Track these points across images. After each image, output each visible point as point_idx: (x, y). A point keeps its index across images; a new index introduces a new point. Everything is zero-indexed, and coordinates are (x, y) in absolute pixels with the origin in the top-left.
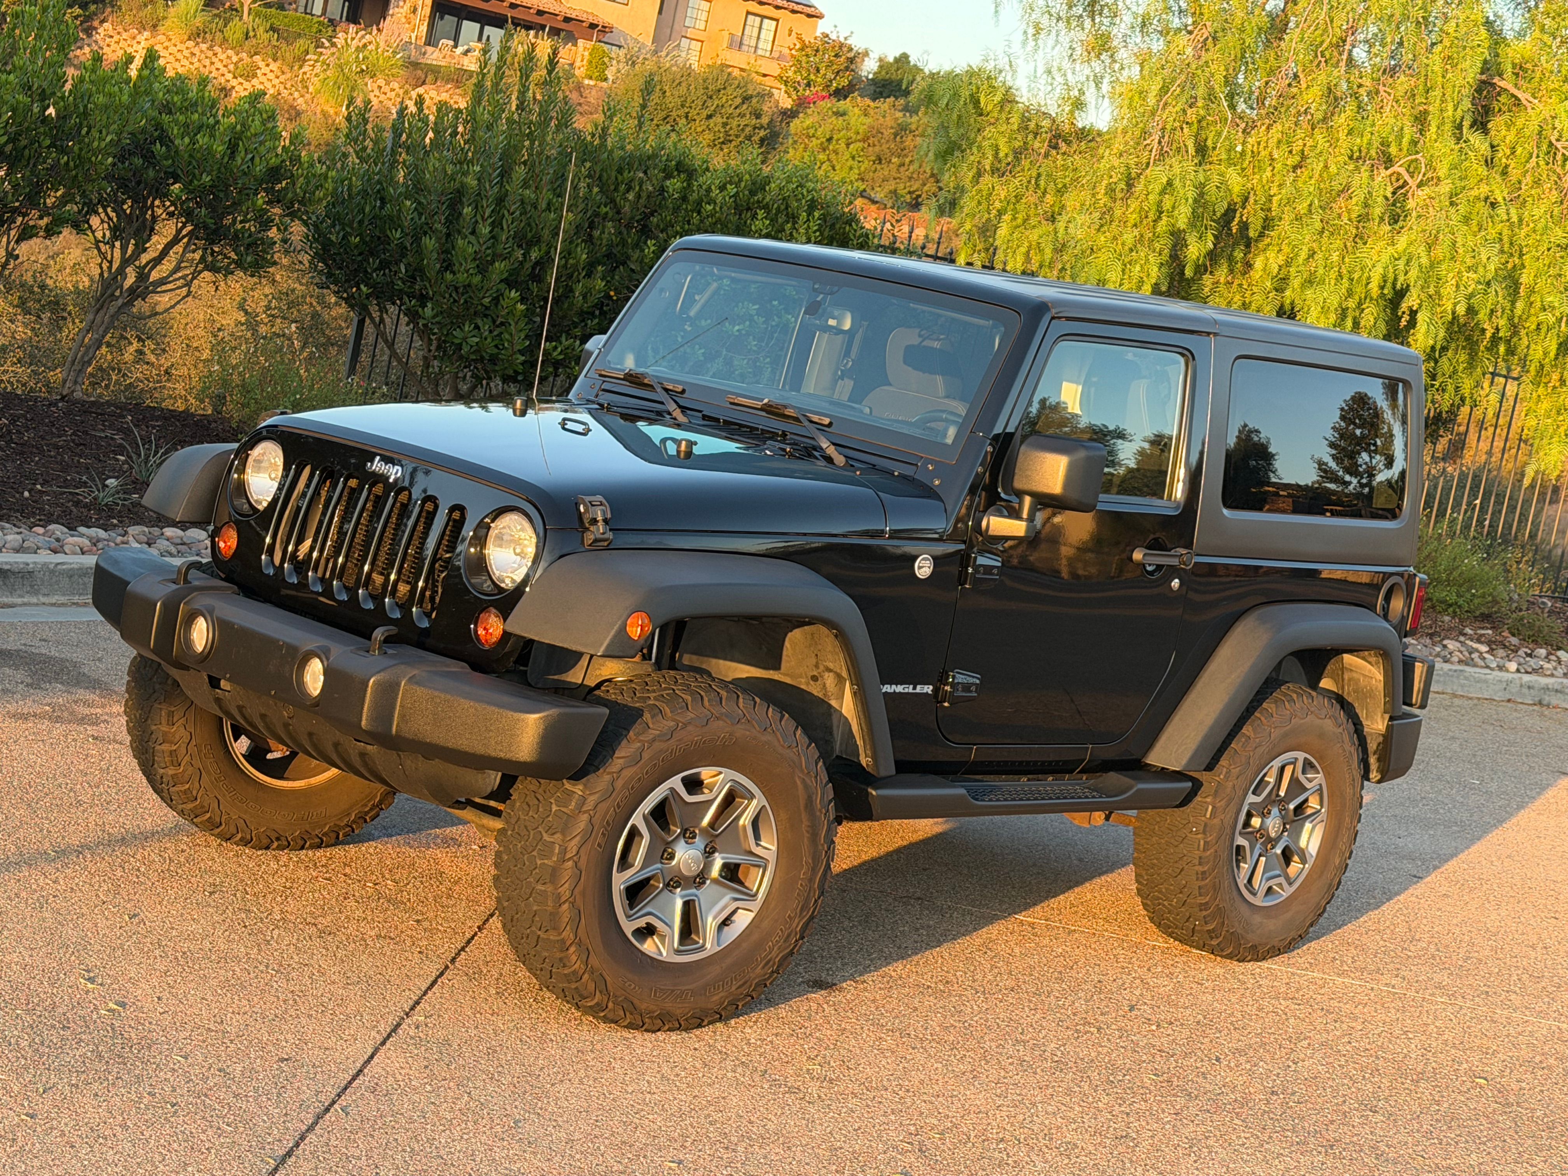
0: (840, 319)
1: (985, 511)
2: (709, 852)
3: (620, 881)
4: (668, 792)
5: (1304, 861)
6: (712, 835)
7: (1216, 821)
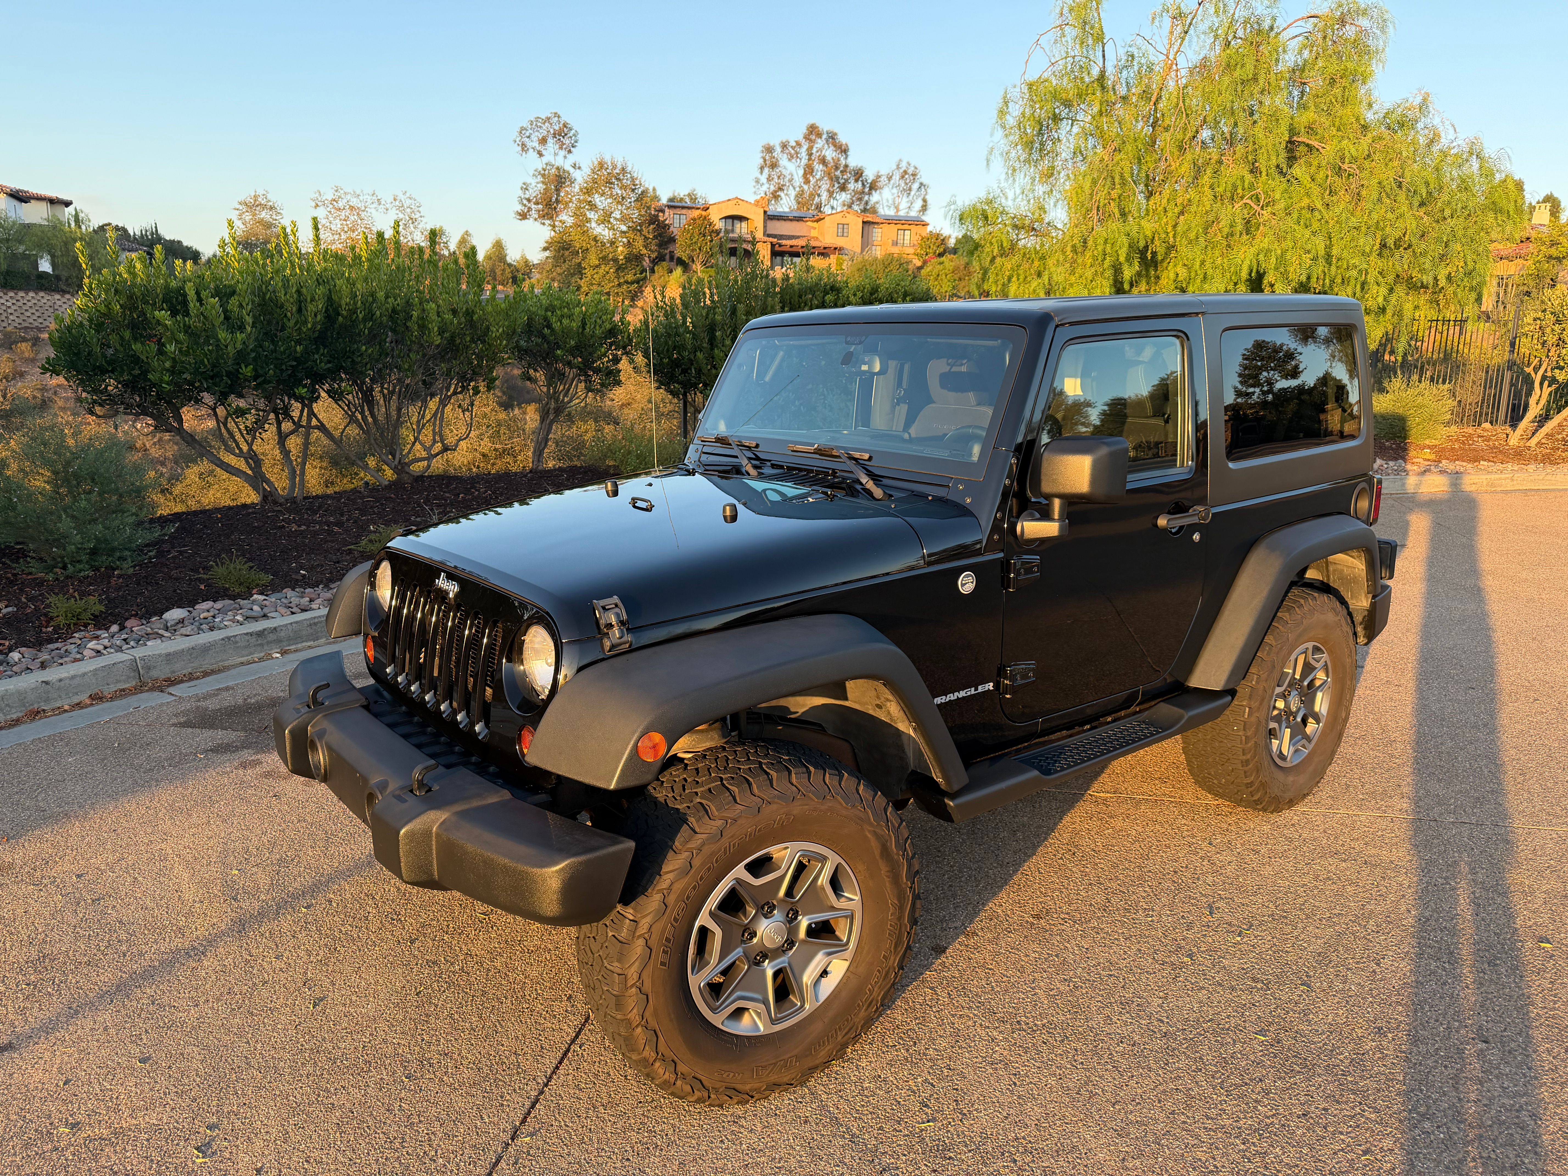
0: (870, 364)
1: (1018, 517)
2: (792, 918)
3: (697, 981)
4: (734, 882)
5: (1318, 721)
6: (792, 903)
7: (1253, 719)
